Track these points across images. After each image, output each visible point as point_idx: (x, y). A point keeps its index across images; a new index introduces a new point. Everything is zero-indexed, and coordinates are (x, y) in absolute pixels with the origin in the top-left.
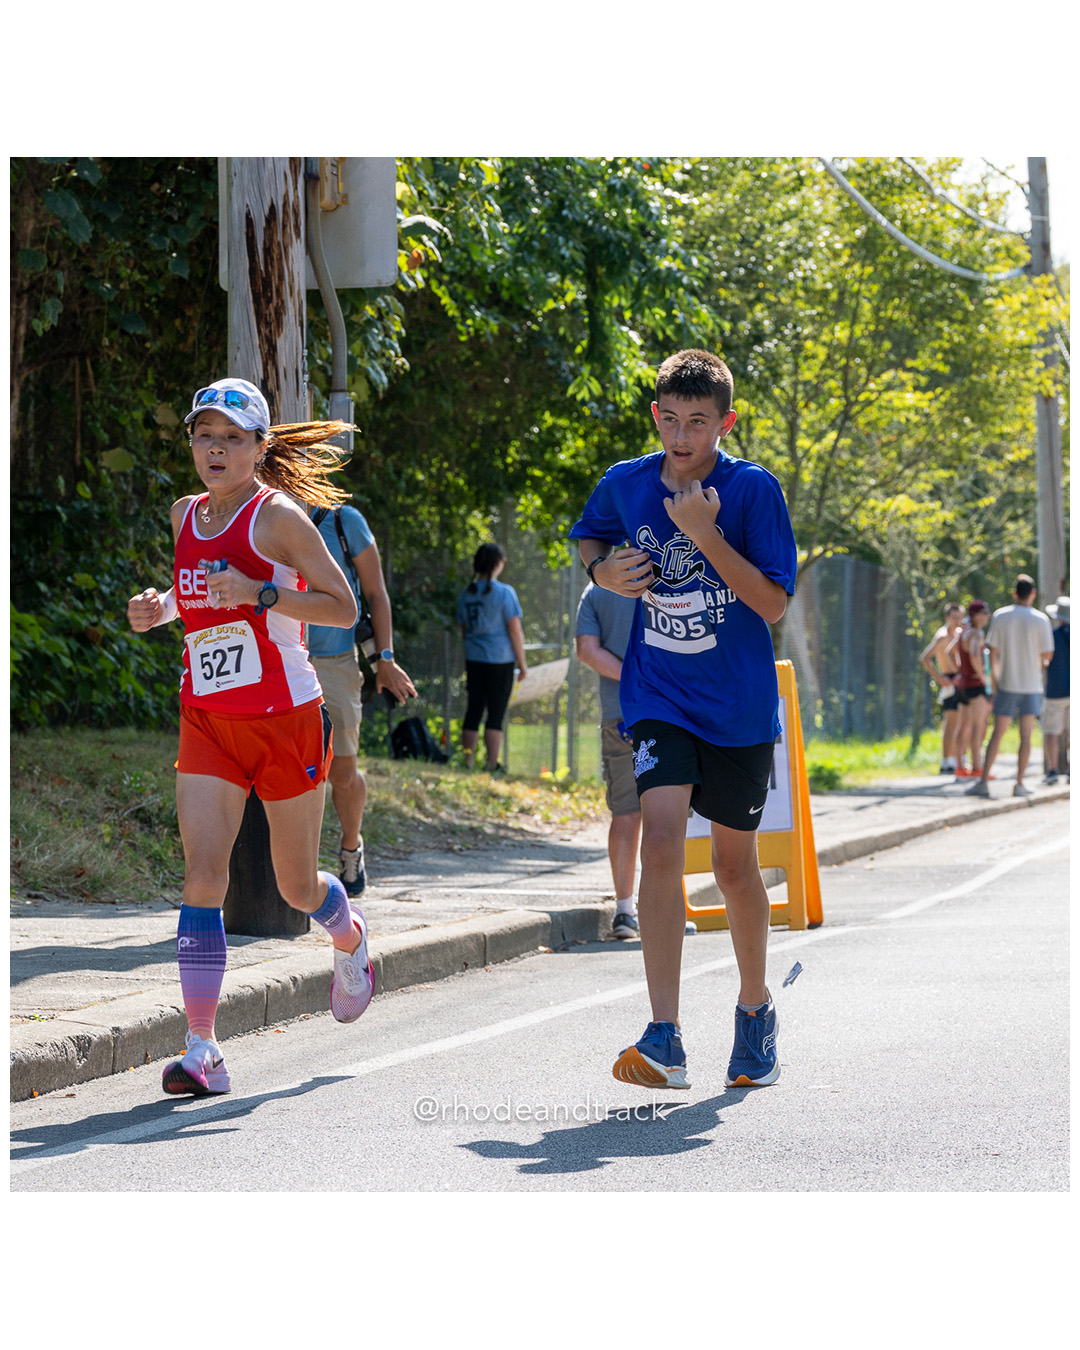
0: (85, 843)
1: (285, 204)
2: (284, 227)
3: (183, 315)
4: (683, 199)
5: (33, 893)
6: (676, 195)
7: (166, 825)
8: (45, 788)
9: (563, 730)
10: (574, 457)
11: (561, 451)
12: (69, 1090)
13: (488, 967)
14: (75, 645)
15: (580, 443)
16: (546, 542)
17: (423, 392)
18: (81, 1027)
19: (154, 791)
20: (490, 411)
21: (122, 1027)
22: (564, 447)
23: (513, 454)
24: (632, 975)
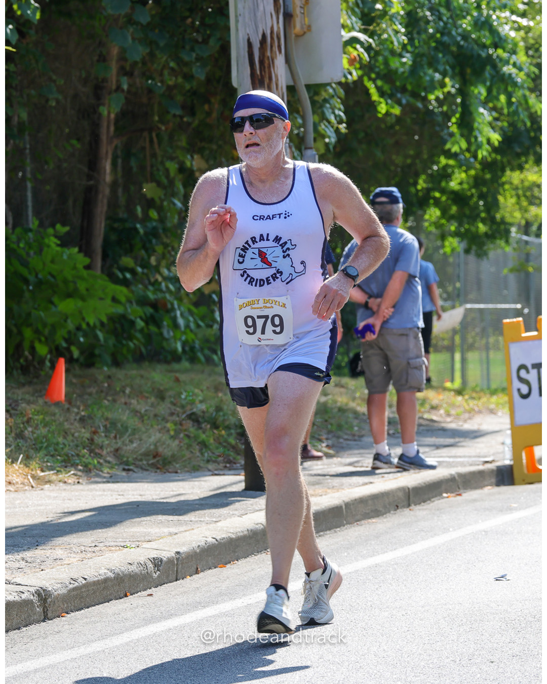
0: (158, 435)
1: (272, 32)
2: (271, 47)
3: (209, 102)
4: (524, 22)
5: (126, 467)
6: (519, 19)
7: (208, 422)
8: (133, 401)
9: (458, 356)
10: (461, 184)
11: (451, 180)
12: (149, 591)
13: (411, 508)
14: (150, 310)
15: (463, 175)
16: (443, 237)
17: (364, 146)
18: (155, 552)
19: (201, 402)
20: (406, 156)
21: (181, 551)
22: (454, 177)
23: (422, 184)
24: (501, 511)
